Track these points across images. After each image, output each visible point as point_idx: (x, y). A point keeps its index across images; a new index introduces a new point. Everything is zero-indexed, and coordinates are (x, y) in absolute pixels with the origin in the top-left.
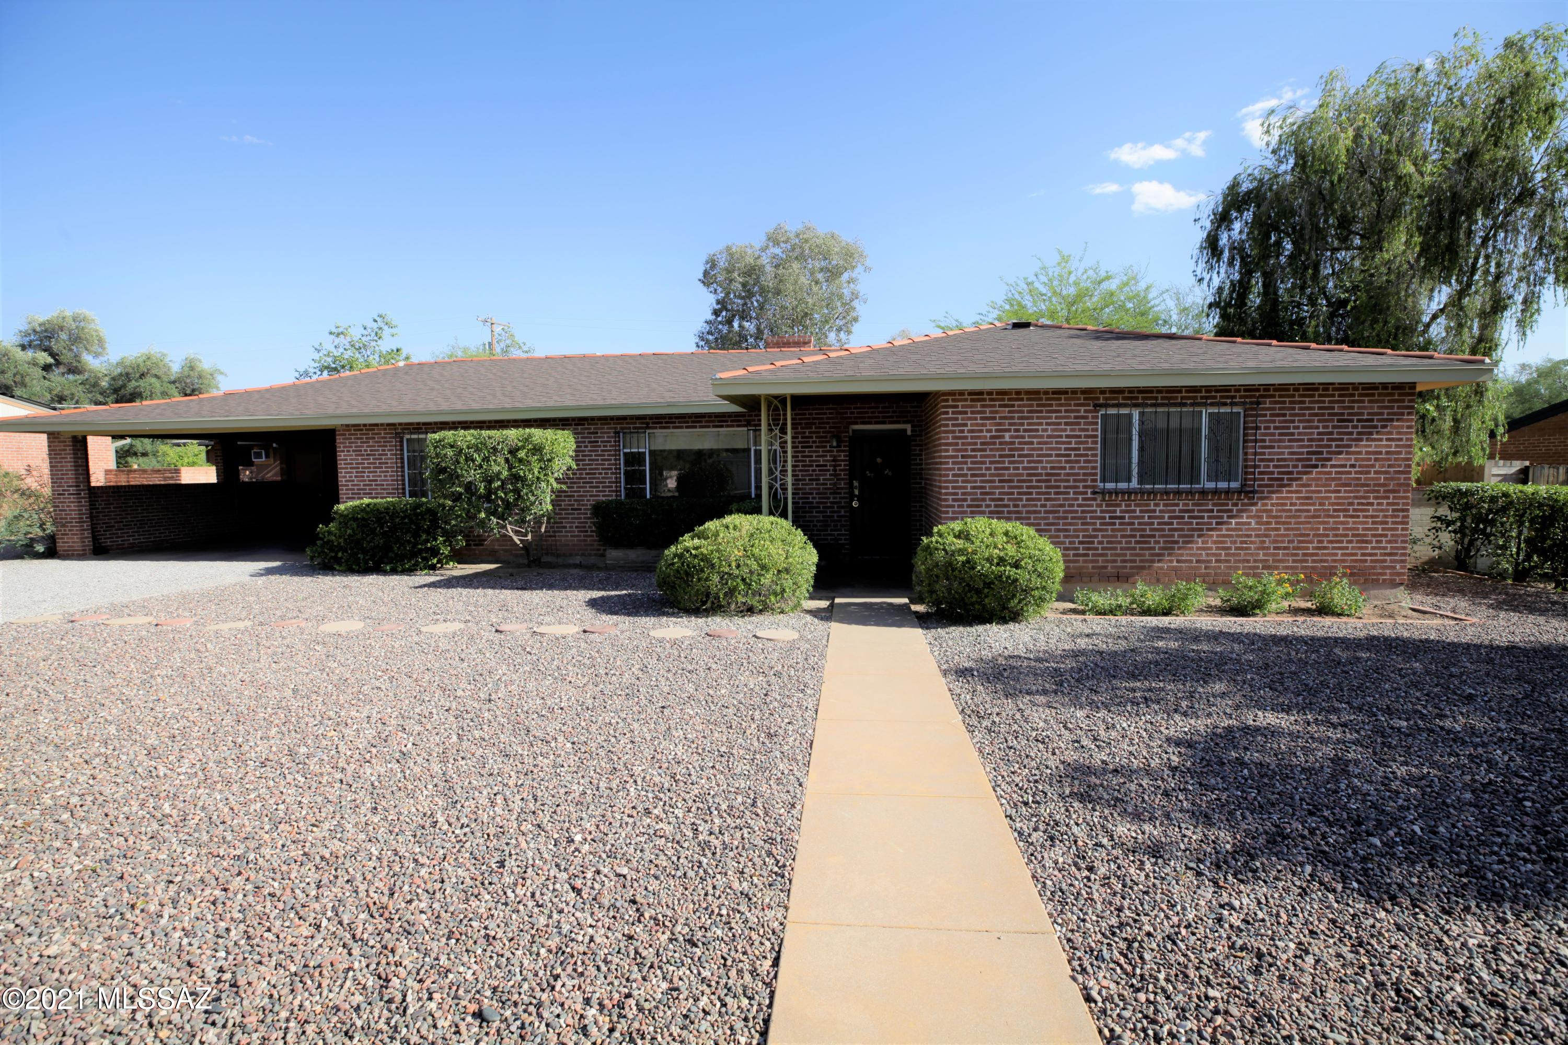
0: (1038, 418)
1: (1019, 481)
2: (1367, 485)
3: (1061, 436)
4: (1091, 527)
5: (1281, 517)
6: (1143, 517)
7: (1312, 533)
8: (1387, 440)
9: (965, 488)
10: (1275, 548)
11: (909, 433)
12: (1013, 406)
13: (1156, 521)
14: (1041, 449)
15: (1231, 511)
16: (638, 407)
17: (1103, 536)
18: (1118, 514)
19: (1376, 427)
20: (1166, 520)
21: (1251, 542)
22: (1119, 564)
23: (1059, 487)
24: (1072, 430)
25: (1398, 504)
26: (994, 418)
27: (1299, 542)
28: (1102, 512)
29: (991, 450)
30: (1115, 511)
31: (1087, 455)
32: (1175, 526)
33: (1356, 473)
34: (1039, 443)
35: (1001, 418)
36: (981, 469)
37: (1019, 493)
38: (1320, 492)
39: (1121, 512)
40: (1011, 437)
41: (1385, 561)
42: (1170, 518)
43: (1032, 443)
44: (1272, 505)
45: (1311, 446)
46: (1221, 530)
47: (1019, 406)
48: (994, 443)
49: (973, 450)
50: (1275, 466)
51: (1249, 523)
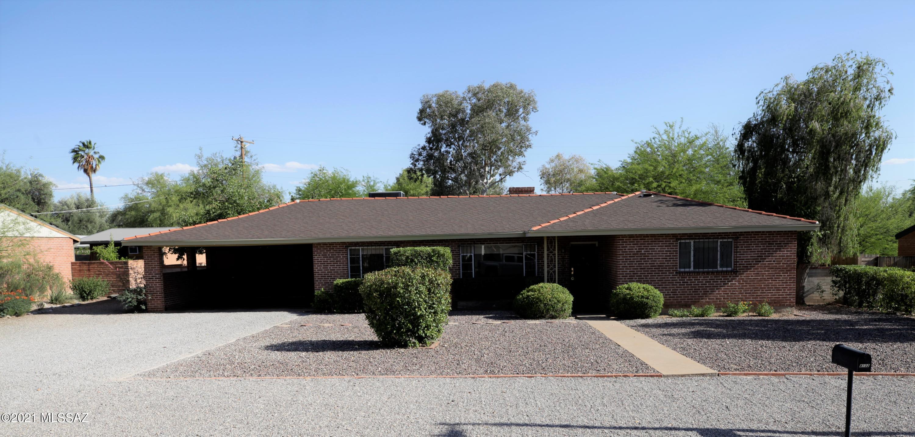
0: (655, 244)
1: (647, 269)
2: (780, 268)
3: (663, 251)
4: (675, 286)
5: (747, 281)
6: (695, 282)
7: (759, 287)
8: (787, 251)
9: (627, 271)
10: (745, 293)
11: (597, 245)
12: (645, 239)
13: (700, 283)
14: (656, 256)
15: (729, 279)
17: (680, 290)
18: (686, 281)
19: (782, 246)
20: (704, 283)
21: (737, 291)
22: (686, 300)
23: (663, 271)
24: (668, 249)
25: (791, 275)
26: (638, 244)
27: (755, 291)
28: (679, 280)
29: (637, 257)
30: (685, 280)
31: (673, 258)
32: (707, 285)
33: (775, 264)
34: (655, 254)
35: (640, 244)
36: (633, 264)
37: (647, 273)
38: (762, 271)
39: (687, 280)
40: (644, 251)
41: (787, 297)
42: (705, 282)
43: (652, 254)
44: (744, 276)
45: (758, 254)
46: (725, 286)
47: (647, 239)
48: (638, 254)
49: (629, 257)
50: (745, 262)
51: (736, 284)
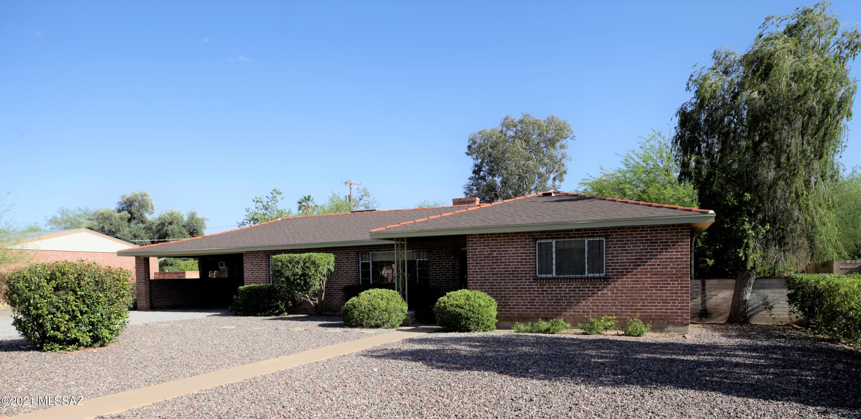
0: (508, 245)
1: (500, 274)
2: (667, 275)
3: (518, 253)
4: (533, 295)
5: (623, 290)
6: (557, 291)
7: (639, 298)
8: (676, 252)
9: (477, 277)
10: (621, 306)
12: (497, 240)
13: (563, 292)
14: (510, 259)
15: (598, 287)
16: (363, 241)
17: (538, 300)
18: (545, 289)
19: (670, 245)
20: (567, 292)
21: (609, 303)
22: (546, 313)
23: (518, 277)
24: (523, 250)
25: (683, 284)
26: (489, 246)
27: (633, 303)
28: (538, 288)
29: (488, 260)
30: (544, 288)
31: (530, 262)
32: (572, 295)
33: (660, 268)
34: (509, 257)
35: (492, 245)
36: (484, 269)
37: (500, 280)
38: (642, 278)
39: (547, 288)
40: (497, 254)
41: (678, 312)
42: (569, 291)
43: (506, 257)
44: (619, 284)
45: (637, 256)
46: (594, 297)
47: (500, 240)
48: (489, 257)
49: (480, 260)
50: (619, 266)
51: (608, 294)
